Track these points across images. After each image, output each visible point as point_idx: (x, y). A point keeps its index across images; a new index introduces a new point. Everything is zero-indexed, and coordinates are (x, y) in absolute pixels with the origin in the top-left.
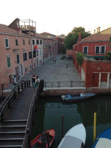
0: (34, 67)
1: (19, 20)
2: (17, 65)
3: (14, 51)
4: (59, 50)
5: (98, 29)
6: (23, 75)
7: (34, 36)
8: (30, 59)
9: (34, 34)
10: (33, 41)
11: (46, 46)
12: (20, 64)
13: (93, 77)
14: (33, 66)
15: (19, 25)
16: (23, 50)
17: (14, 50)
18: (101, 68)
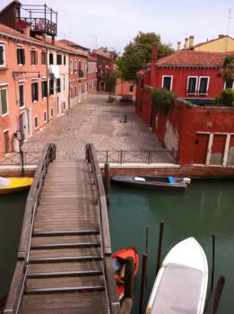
0: (51, 117)
1: (20, 4)
2: (20, 111)
3: (14, 76)
4: (98, 82)
5: (187, 40)
6: (31, 135)
7: (53, 44)
8: (45, 98)
9: (53, 39)
10: (51, 56)
11: (74, 71)
12: (26, 109)
13: (197, 142)
14: (50, 113)
15: (19, 17)
16: (37, 74)
17: (15, 74)
18: (214, 123)
